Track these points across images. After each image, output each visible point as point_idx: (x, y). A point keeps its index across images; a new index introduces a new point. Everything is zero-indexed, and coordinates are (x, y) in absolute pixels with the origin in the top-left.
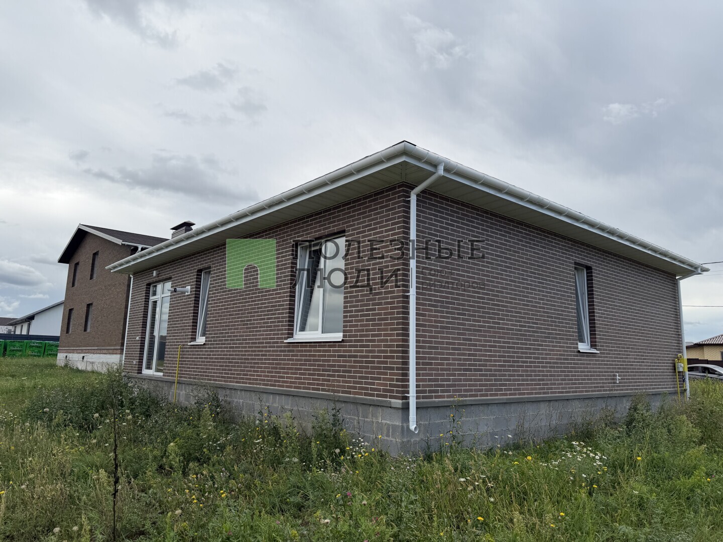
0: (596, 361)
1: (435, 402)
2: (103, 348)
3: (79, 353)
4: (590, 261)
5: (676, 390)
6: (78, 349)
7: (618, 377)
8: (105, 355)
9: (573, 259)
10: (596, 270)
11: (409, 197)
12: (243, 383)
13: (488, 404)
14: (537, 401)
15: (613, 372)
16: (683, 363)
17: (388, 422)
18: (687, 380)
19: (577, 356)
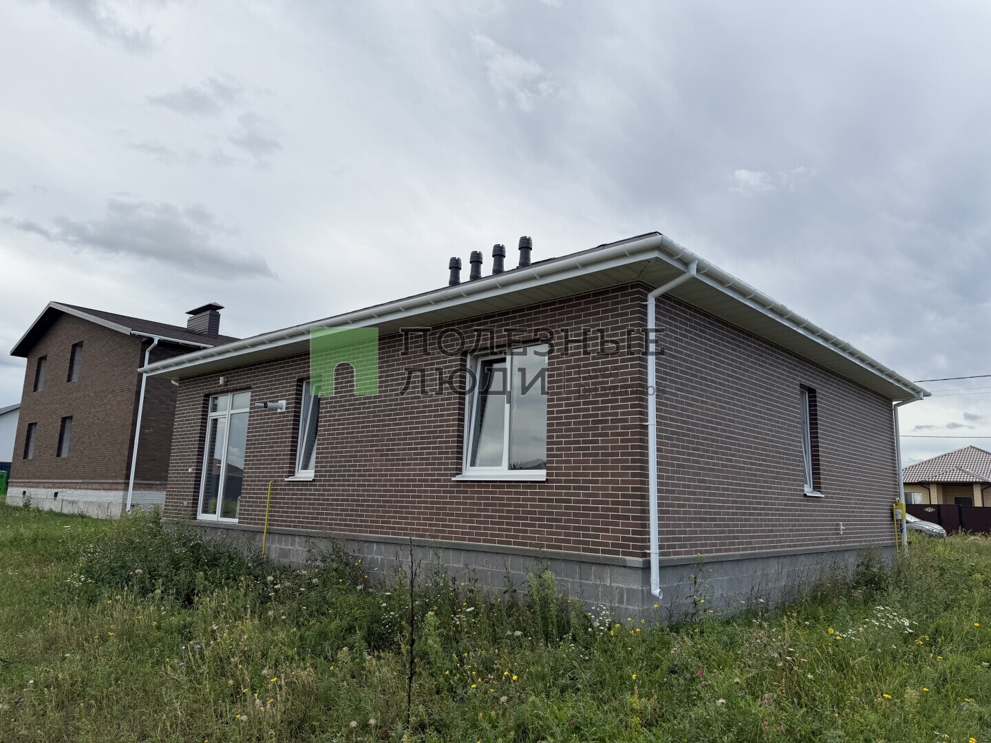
0: (822, 506)
1: (673, 560)
2: (93, 481)
3: (48, 488)
4: (814, 382)
5: (893, 543)
6: (45, 483)
7: (842, 527)
8: (97, 491)
9: (799, 381)
10: (820, 394)
11: (646, 301)
12: (382, 533)
13: (722, 562)
14: (768, 557)
15: (836, 520)
16: (902, 509)
17: (621, 585)
18: (905, 530)
19: (803, 501)
